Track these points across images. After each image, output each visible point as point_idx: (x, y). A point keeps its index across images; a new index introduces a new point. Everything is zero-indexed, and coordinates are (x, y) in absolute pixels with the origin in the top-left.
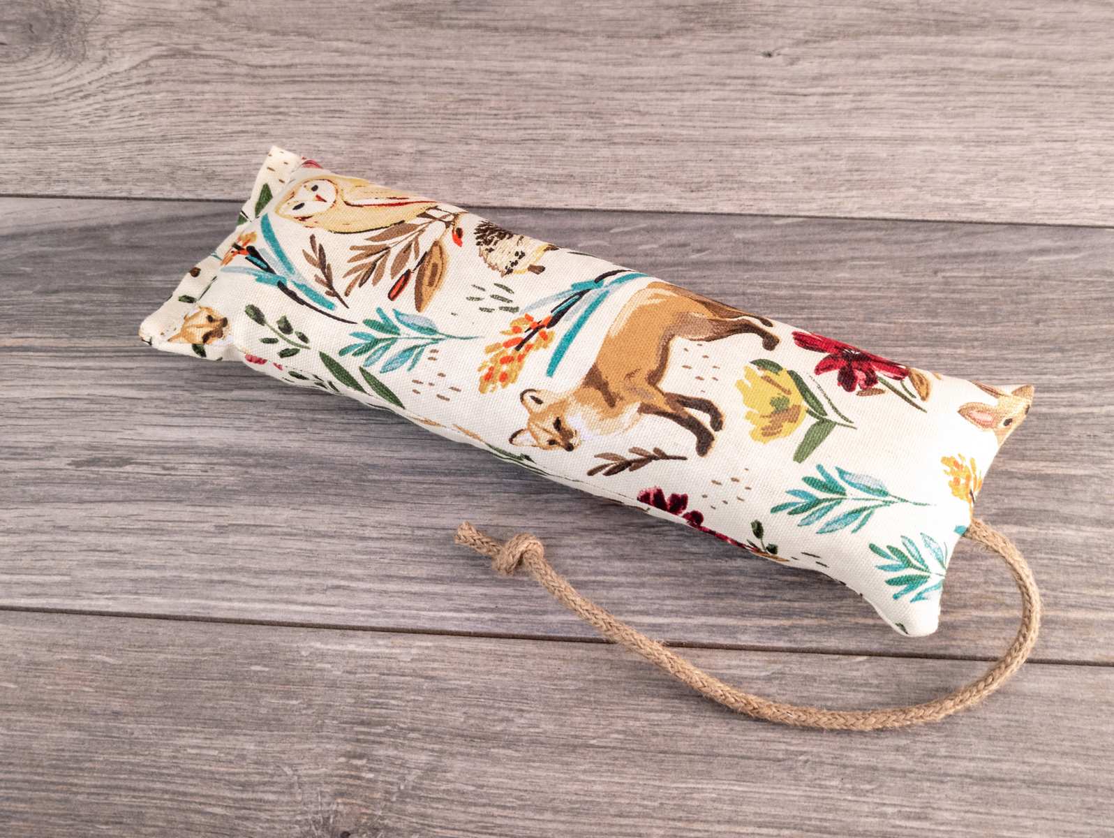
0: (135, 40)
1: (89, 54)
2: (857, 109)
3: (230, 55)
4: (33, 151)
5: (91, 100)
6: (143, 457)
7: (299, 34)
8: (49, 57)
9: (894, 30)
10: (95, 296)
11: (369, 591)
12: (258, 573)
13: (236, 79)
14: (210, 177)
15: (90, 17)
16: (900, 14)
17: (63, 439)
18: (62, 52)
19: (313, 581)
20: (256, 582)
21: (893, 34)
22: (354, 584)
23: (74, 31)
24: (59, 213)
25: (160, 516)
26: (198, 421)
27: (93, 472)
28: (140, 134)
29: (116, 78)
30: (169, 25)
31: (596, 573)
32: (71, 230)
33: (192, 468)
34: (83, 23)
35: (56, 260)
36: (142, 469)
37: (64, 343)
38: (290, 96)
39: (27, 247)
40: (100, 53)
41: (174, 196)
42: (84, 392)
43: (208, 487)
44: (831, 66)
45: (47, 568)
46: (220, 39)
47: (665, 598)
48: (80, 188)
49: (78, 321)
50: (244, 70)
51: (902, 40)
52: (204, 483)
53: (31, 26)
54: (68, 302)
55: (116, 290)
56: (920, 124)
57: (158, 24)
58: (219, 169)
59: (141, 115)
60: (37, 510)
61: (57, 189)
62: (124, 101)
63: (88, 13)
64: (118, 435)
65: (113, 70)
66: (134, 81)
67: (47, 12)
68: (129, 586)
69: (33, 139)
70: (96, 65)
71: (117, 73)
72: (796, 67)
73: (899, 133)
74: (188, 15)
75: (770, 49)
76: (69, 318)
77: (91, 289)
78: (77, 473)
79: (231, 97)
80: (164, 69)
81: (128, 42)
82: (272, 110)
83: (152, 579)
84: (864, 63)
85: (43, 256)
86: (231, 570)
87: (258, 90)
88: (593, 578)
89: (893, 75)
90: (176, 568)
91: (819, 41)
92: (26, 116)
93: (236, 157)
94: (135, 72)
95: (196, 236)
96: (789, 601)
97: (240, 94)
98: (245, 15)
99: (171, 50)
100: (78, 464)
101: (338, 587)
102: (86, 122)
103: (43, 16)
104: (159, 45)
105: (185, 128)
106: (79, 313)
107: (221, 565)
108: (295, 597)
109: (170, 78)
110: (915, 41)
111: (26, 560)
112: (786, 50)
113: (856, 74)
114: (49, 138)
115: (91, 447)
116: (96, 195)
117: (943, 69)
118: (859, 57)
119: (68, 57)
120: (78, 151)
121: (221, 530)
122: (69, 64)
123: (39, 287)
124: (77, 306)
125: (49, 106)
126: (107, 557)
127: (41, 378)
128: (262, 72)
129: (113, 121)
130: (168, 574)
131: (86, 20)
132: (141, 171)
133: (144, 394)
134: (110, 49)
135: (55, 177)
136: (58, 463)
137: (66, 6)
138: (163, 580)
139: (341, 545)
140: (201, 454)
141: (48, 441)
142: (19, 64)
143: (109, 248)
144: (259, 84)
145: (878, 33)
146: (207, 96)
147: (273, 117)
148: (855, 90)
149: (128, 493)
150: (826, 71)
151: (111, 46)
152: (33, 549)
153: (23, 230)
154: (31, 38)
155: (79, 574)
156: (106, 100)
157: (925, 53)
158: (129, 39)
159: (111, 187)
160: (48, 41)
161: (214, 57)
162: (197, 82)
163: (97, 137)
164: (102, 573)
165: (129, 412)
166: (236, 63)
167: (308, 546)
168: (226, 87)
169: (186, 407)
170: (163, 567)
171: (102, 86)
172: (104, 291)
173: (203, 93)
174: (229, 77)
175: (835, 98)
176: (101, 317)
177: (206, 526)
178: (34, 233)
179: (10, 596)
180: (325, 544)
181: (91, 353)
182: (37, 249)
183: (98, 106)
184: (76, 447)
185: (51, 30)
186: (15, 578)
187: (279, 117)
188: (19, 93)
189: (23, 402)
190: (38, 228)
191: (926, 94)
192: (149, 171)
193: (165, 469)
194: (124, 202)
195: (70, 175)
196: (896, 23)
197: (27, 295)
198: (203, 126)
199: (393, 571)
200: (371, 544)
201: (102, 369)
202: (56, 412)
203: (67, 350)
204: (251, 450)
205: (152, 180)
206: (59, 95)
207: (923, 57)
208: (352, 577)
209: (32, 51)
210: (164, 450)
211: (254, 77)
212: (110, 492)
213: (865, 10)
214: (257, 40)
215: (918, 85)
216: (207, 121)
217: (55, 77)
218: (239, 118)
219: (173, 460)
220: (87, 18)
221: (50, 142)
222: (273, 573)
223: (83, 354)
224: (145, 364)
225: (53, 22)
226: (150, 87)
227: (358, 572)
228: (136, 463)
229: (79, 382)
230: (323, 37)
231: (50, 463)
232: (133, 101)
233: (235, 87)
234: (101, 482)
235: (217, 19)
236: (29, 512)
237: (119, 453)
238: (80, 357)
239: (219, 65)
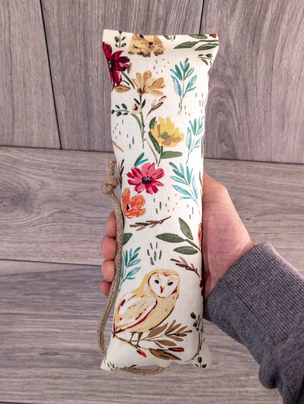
0: (49, 206)
1: (34, 210)
2: (275, 239)
3: (80, 213)
4: (18, 244)
5: (35, 227)
6: (62, 352)
7: (102, 206)
8: (21, 211)
9: (285, 212)
10: (42, 297)
11: (136, 398)
12: (102, 392)
13: (83, 222)
14: (77, 256)
15: (33, 197)
16: (286, 206)
17: (36, 346)
18: (25, 210)
19: (119, 395)
20: (101, 395)
21: (285, 213)
22: (131, 396)
23: (28, 202)
24: (29, 267)
25: (69, 372)
26: (79, 340)
27: (46, 357)
28: (53, 240)
29: (43, 220)
30: (59, 201)
31: (205, 392)
32: (32, 273)
33: (78, 356)
34: (31, 199)
35: (28, 283)
36: (62, 356)
37: (33, 313)
38: (100, 228)
39: (19, 279)
40: (37, 210)
41: (65, 262)
42: (41, 330)
43: (84, 363)
44: (267, 224)
45: (34, 390)
46: (76, 207)
47: (226, 400)
48: (34, 258)
49: (37, 305)
50: (84, 219)
51: (287, 215)
52: (82, 361)
53: (14, 200)
54: (34, 298)
55: (49, 295)
56: (294, 244)
57: (56, 201)
58: (79, 254)
59: (52, 233)
60: (29, 370)
61: (27, 259)
62: (47, 228)
63: (32, 195)
64: (54, 345)
65: (42, 217)
66: (49, 221)
67: (19, 195)
68: (61, 396)
69: (18, 240)
70: (36, 215)
71: (43, 218)
72: (256, 224)
73: (288, 247)
74: (65, 198)
75: (248, 217)
76: (35, 304)
77: (41, 294)
78: (42, 358)
79: (81, 228)
80: (58, 217)
81: (46, 207)
82: (95, 233)
83: (68, 394)
84: (277, 223)
85: (24, 282)
86: (93, 391)
87: (90, 226)
88: (204, 393)
89: (285, 227)
90: (75, 390)
91: (263, 215)
92: (14, 232)
93: (85, 250)
94: (49, 218)
95: (74, 277)
96: (262, 401)
97: (84, 227)
98: (84, 199)
99: (60, 210)
100: (41, 354)
101: (126, 397)
102: (34, 235)
103: (17, 196)
104: (56, 208)
105: (67, 238)
106: (37, 302)
107: (90, 389)
108: (114, 400)
109: (61, 220)
110: (292, 216)
111: (27, 387)
112: (253, 218)
113: (274, 227)
114: (23, 240)
115: (45, 349)
116: (40, 261)
117: (300, 226)
118: (275, 221)
119: (27, 212)
120: (33, 245)
121: (89, 377)
122: (28, 214)
123: (24, 293)
124: (37, 300)
125: (22, 228)
126: (53, 386)
127: (27, 325)
128: (91, 220)
129: (43, 235)
130: (73, 392)
131: (32, 198)
132: (54, 253)
133: (61, 331)
134: (40, 209)
135: (26, 254)
136: (34, 354)
137: (25, 193)
138: (72, 394)
139: (127, 383)
140: (81, 352)
141: (31, 346)
142: (11, 213)
143: (45, 280)
144: (90, 224)
145: (280, 213)
146: (73, 227)
147: (95, 236)
148: (274, 232)
149: (59, 365)
150: (265, 225)
151: (41, 208)
152: (29, 383)
153: (16, 273)
154: (14, 204)
155: (45, 392)
156: (40, 227)
157: (294, 220)
158: (47, 206)
159: (44, 258)
160: (20, 205)
161: (75, 213)
162: (70, 222)
163: (38, 240)
164: (52, 392)
165: (57, 337)
166: (82, 216)
167: (116, 383)
168: (79, 225)
169: (75, 336)
170: (71, 390)
171: (39, 222)
172: (45, 295)
173: (72, 226)
174: (80, 221)
175: (268, 235)
176: (45, 304)
177: (84, 376)
178: (21, 274)
179: (23, 399)
180: (122, 382)
181: (42, 316)
182: (22, 280)
183: (38, 229)
184: (40, 348)
185: (20, 201)
186: (24, 393)
187: (98, 236)
188: (12, 224)
189: (22, 333)
190: (22, 272)
191: (295, 234)
192: (57, 253)
193: (69, 356)
194: (49, 264)
195: (31, 253)
196: (285, 210)
197: (20, 296)
198: (73, 238)
199: (143, 391)
200: (136, 382)
201: (47, 322)
202: (33, 337)
203: (35, 315)
204: (96, 350)
205: (58, 256)
206: (25, 225)
207: (294, 222)
208: (130, 393)
209: (15, 209)
210: (68, 350)
211: (88, 221)
212: (53, 364)
213: (276, 205)
214: (88, 208)
215: (293, 231)
216: (74, 236)
217: (24, 218)
218: (84, 235)
219: (72, 353)
220: (32, 197)
221: (23, 242)
222: (106, 392)
223: (40, 316)
224: (60, 321)
225: (21, 198)
226: (55, 224)
227: (133, 391)
228: (60, 354)
229: (39, 326)
230: (109, 208)
231: (32, 354)
232: (50, 228)
233: (82, 225)
234: (49, 361)
235: (75, 200)
236: (27, 371)
237: (54, 351)
238: (39, 318)
239: (76, 216)
